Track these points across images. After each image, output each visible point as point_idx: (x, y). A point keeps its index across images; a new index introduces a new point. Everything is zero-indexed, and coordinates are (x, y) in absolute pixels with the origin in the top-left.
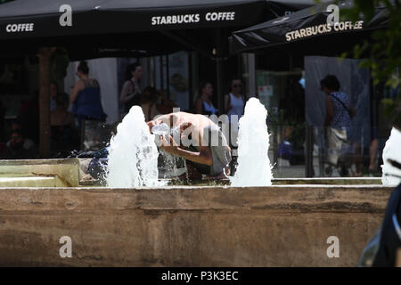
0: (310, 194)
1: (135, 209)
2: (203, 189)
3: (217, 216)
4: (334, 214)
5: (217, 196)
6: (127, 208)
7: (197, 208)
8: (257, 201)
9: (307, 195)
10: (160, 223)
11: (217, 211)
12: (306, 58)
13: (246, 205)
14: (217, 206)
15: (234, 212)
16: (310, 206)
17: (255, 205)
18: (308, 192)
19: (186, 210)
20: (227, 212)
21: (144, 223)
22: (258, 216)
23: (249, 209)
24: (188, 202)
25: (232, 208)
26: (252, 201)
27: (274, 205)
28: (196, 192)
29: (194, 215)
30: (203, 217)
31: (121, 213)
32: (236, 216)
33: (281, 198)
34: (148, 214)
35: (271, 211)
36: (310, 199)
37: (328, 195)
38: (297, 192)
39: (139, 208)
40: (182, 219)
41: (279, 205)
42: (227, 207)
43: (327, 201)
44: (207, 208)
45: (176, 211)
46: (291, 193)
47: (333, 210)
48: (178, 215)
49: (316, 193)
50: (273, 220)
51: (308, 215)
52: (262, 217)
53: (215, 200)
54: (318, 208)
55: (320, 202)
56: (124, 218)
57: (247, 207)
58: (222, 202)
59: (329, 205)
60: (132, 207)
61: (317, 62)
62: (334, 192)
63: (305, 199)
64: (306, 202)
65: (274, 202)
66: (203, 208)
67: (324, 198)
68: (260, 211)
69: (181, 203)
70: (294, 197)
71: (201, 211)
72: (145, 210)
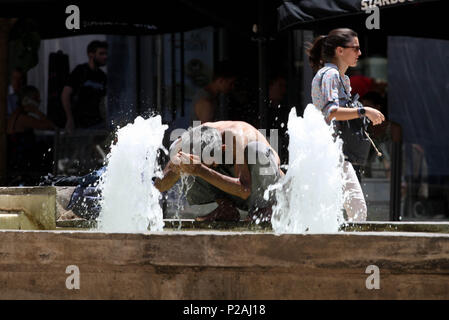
0: (405, 247)
1: (142, 264)
2: (244, 236)
3: (264, 277)
4: (440, 277)
5: (266, 247)
6: (129, 263)
7: (235, 264)
8: (325, 255)
9: (400, 248)
10: (179, 285)
11: (265, 270)
12: (389, 38)
13: (309, 261)
14: (265, 262)
15: (290, 271)
16: (404, 264)
17: (322, 261)
18: (402, 244)
19: (219, 267)
20: (280, 271)
21: (155, 286)
22: (326, 279)
23: (313, 267)
24: (222, 255)
25: (287, 265)
26: (316, 256)
27: (351, 262)
28: (234, 241)
29: (230, 274)
30: (243, 279)
31: (121, 269)
32: (294, 277)
33: (360, 251)
34: (162, 272)
35: (346, 270)
36: (404, 254)
37: (432, 248)
38: (386, 243)
39: (147, 263)
40: (212, 281)
41: (358, 262)
42: (279, 263)
43: (429, 257)
44: (249, 264)
45: (203, 269)
46: (376, 245)
47: (438, 270)
48: (206, 274)
49: (414, 244)
50: (349, 283)
51: (401, 278)
52: (333, 280)
53: (262, 253)
54: (417, 267)
55: (419, 259)
56: (125, 277)
57: (310, 265)
58: (272, 256)
59: (434, 264)
60: (137, 261)
61: (406, 45)
62: (440, 244)
63: (396, 254)
64: (399, 259)
65: (349, 258)
66: (244, 264)
67: (425, 253)
68: (329, 270)
69: (211, 257)
70: (380, 251)
71: (240, 269)
72: (156, 267)
